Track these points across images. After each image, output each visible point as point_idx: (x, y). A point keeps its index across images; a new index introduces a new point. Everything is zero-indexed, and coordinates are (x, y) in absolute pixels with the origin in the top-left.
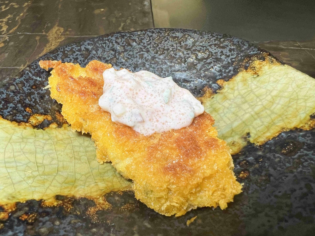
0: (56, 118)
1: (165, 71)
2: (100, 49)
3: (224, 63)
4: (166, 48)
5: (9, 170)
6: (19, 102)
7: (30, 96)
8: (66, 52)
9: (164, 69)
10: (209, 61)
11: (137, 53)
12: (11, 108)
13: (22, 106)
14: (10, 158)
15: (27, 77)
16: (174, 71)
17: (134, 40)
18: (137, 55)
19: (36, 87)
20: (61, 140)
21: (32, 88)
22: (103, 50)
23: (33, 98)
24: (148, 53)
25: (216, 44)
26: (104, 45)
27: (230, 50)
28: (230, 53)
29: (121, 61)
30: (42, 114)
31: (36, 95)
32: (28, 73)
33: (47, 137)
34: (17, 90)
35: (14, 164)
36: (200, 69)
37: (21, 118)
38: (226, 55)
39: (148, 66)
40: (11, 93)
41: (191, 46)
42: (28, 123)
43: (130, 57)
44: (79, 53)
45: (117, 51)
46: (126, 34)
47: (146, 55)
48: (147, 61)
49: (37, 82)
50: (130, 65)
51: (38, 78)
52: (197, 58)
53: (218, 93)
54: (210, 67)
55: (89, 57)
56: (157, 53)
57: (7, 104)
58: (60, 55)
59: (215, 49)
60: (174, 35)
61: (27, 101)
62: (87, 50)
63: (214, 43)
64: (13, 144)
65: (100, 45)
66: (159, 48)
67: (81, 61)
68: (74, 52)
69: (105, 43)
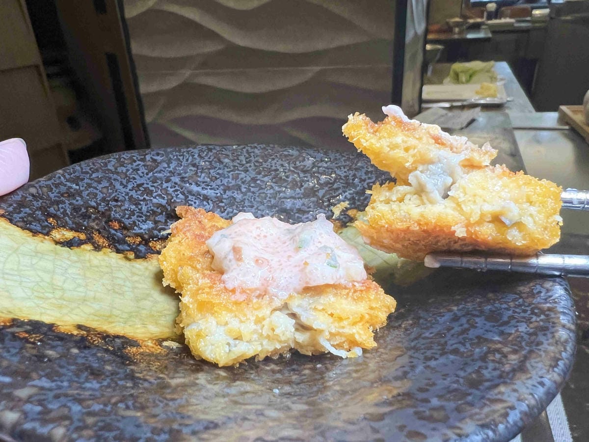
0: (92, 238)
1: (270, 198)
2: (174, 162)
3: (358, 188)
4: (274, 168)
5: (8, 283)
6: (40, 209)
7: (58, 205)
8: (122, 160)
9: (269, 195)
10: (335, 186)
11: (229, 172)
12: (25, 213)
13: (43, 214)
14: (12, 269)
15: (58, 182)
16: (285, 198)
17: (227, 156)
18: (230, 174)
19: (69, 196)
20: (97, 267)
21: (62, 195)
22: (178, 163)
23: (62, 208)
24: (246, 173)
25: (346, 165)
26: (181, 158)
27: (367, 173)
28: (366, 177)
29: (204, 180)
30: (71, 229)
31: (67, 205)
32: (60, 177)
33: (75, 258)
34: (39, 194)
35: (17, 278)
36: (323, 196)
37: (39, 228)
38: (360, 179)
39: (245, 189)
40: (29, 196)
41: (311, 167)
42: (48, 236)
43: (218, 176)
44: (142, 163)
45: (199, 167)
46: (216, 147)
47: (243, 175)
48: (243, 183)
49: (72, 190)
50: (217, 187)
51: (74, 186)
52: (318, 183)
53: (348, 226)
54: (337, 193)
55: (156, 170)
56: (259, 173)
57: (20, 208)
58: (112, 162)
59: (345, 172)
60: (286, 153)
61: (52, 210)
62: (154, 161)
63: (343, 163)
64: (20, 256)
65: (175, 157)
66: (263, 168)
67: (143, 173)
68: (135, 161)
69: (183, 155)
